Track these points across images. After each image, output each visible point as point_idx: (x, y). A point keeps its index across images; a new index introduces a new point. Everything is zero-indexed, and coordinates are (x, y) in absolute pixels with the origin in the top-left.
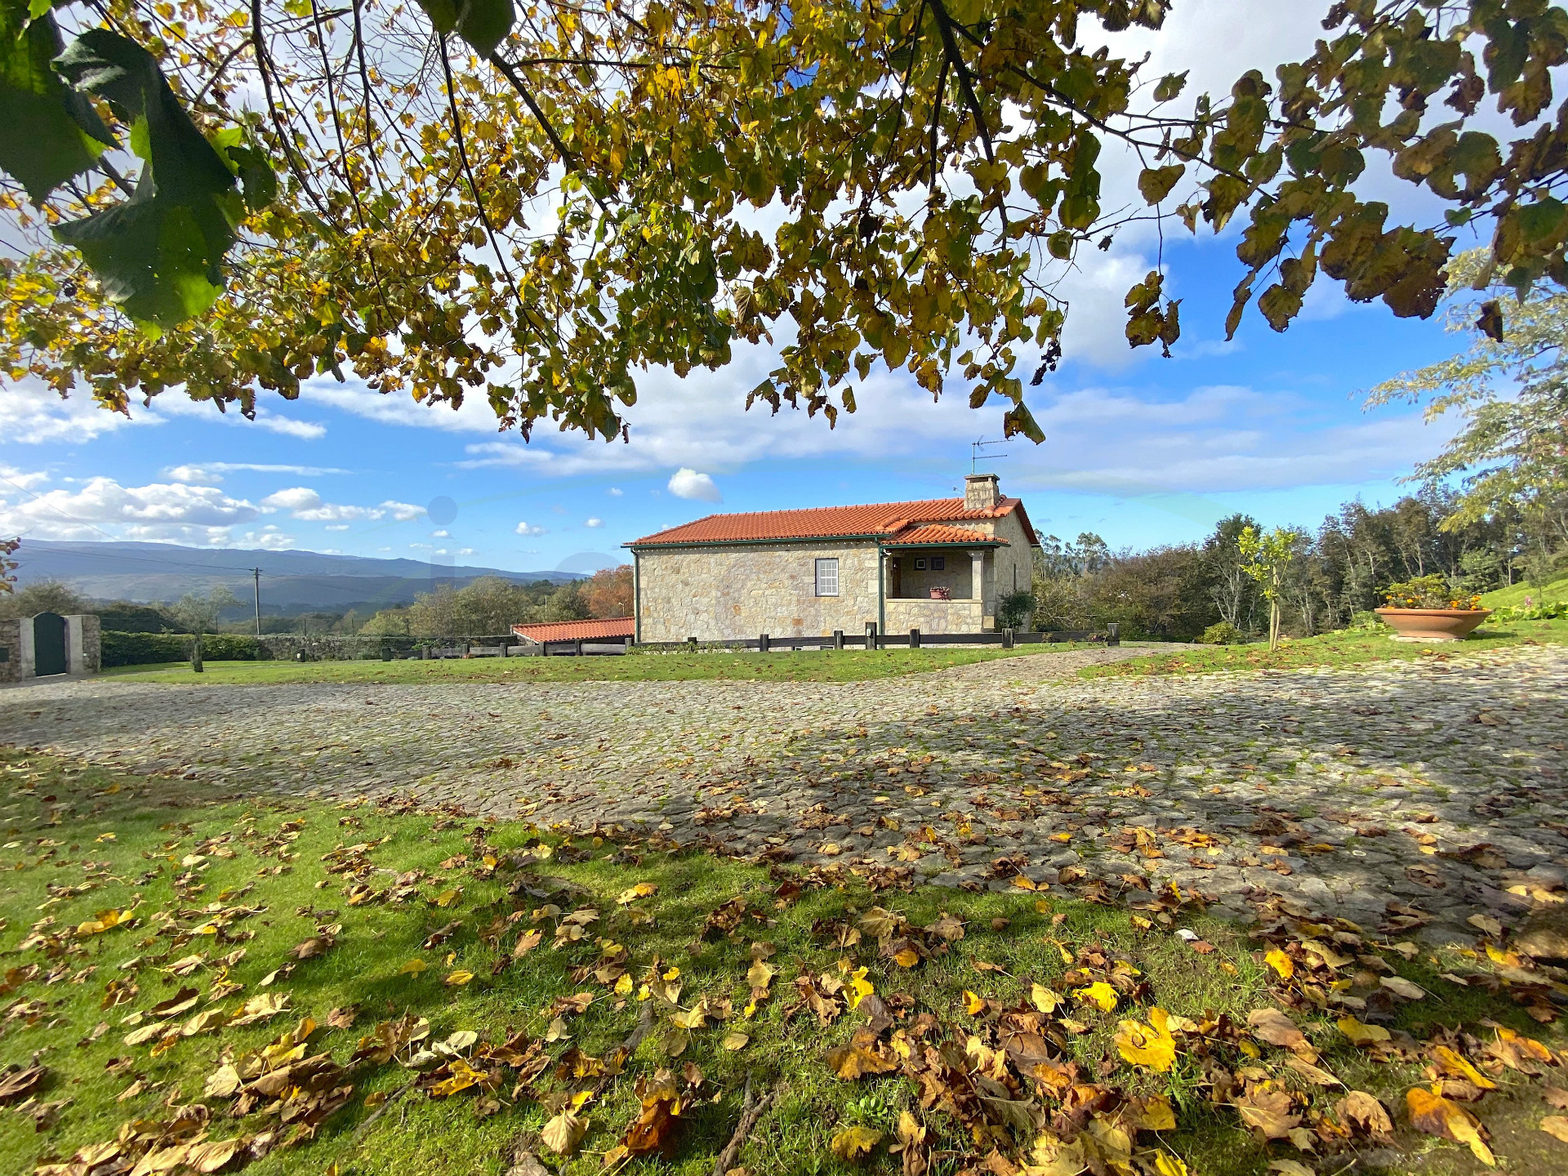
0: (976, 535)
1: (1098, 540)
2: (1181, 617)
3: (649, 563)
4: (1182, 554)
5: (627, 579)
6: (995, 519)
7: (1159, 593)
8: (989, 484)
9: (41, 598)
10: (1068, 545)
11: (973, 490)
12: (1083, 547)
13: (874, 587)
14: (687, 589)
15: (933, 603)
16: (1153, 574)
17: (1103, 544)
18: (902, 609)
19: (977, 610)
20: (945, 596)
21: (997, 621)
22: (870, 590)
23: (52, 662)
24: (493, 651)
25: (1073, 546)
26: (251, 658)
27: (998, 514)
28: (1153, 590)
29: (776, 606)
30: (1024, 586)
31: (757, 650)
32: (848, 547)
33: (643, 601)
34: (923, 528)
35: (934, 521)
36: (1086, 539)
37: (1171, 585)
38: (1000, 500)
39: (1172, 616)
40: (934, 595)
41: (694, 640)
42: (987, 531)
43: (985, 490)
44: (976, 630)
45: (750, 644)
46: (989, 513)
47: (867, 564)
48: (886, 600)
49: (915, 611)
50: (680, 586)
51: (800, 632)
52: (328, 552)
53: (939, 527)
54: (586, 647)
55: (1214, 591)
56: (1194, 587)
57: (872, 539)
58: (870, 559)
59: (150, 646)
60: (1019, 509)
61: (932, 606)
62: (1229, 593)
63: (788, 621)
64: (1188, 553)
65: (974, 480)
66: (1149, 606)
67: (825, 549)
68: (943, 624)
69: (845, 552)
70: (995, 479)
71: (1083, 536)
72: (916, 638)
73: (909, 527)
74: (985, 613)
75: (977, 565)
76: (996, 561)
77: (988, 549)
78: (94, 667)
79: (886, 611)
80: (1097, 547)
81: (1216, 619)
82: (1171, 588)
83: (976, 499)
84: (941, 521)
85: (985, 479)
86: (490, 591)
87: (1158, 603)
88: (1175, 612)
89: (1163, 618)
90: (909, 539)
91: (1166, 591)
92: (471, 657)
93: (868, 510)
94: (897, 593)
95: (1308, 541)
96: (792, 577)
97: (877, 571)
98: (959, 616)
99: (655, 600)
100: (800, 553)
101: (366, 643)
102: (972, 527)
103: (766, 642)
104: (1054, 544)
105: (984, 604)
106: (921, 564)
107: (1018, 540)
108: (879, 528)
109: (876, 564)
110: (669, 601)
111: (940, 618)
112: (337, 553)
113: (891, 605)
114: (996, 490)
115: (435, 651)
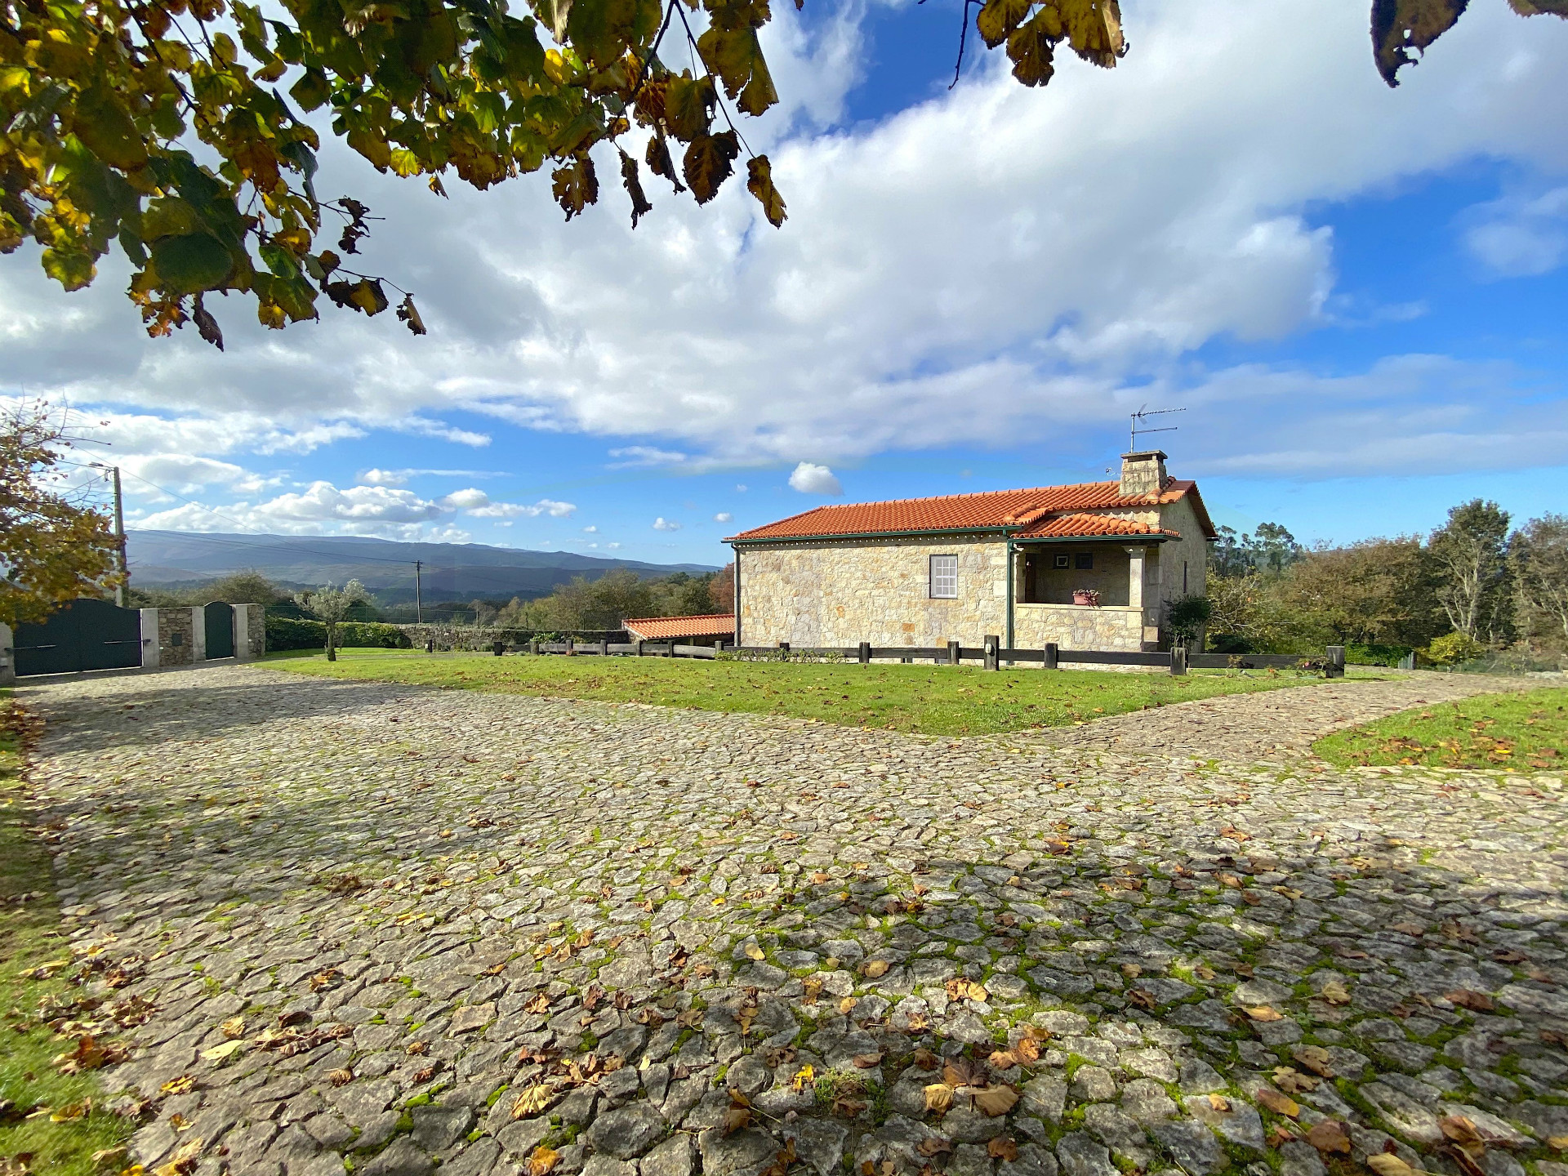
0: (1136, 526)
1: (1282, 531)
2: (1398, 625)
3: (750, 558)
4: (1397, 549)
5: (730, 576)
6: (1160, 507)
7: (1367, 595)
8: (1153, 463)
9: (242, 586)
10: (1245, 537)
11: (1132, 471)
12: (1263, 539)
13: (1001, 589)
14: (788, 587)
15: (1077, 609)
16: (1361, 572)
17: (1290, 538)
18: (1035, 616)
19: (1135, 620)
20: (1092, 602)
21: (1160, 632)
22: (996, 593)
23: (221, 648)
24: (594, 647)
25: (1252, 538)
26: (392, 645)
27: (1165, 499)
28: (1360, 592)
29: (884, 609)
30: (1196, 590)
31: (857, 660)
32: (968, 542)
33: (743, 600)
34: (1066, 518)
35: (1080, 510)
36: (1269, 530)
37: (1382, 587)
38: (1167, 483)
39: (1383, 623)
40: (1078, 600)
41: (786, 646)
42: (1150, 521)
43: (1147, 470)
44: (1134, 646)
45: (848, 653)
46: (1153, 498)
47: (994, 561)
48: (1016, 605)
49: (1053, 619)
50: (781, 584)
51: (910, 640)
52: (498, 545)
53: (1086, 517)
54: (679, 649)
55: (1442, 593)
56: (1414, 588)
57: (1000, 532)
58: (998, 554)
59: (312, 632)
60: (1192, 492)
61: (1075, 614)
62: (1463, 596)
63: (898, 626)
64: (1406, 548)
65: (1132, 459)
66: (1352, 611)
67: (941, 543)
68: (1090, 636)
69: (966, 547)
70: (1161, 457)
71: (1264, 526)
72: (1053, 655)
73: (1049, 517)
74: (1146, 623)
75: (1136, 565)
76: (1161, 558)
77: (1150, 545)
78: (258, 652)
79: (1016, 617)
80: (1282, 539)
81: (1444, 628)
82: (1384, 590)
83: (1136, 481)
84: (1089, 510)
85: (1148, 457)
86: (620, 583)
87: (1366, 608)
88: (1388, 618)
89: (1373, 624)
90: (1046, 532)
91: (1377, 593)
92: (574, 654)
93: (997, 499)
94: (1032, 594)
96: (903, 576)
97: (1004, 571)
98: (1111, 627)
99: (755, 598)
100: (912, 549)
101: (489, 635)
102: (1131, 516)
103: (866, 652)
104: (1227, 535)
105: (1145, 614)
106: (1062, 561)
107: (1192, 533)
108: (1008, 519)
109: (1004, 561)
110: (769, 600)
111: (1085, 629)
112: (506, 546)
113: (1022, 611)
114: (1162, 471)
115: (542, 647)
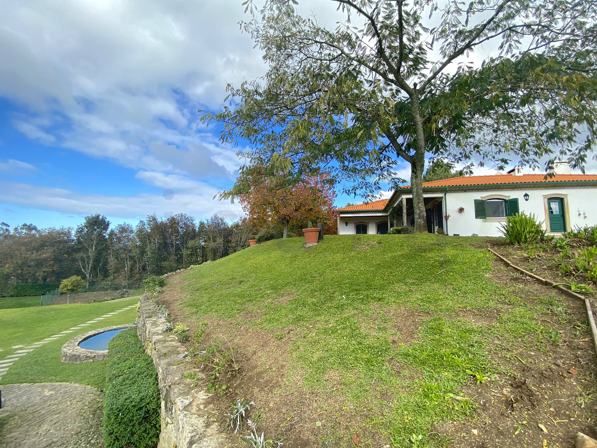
1: (34, 227)
55: (78, 255)
62: (88, 257)
88: (49, 269)
89: (40, 274)
95: (132, 231)
